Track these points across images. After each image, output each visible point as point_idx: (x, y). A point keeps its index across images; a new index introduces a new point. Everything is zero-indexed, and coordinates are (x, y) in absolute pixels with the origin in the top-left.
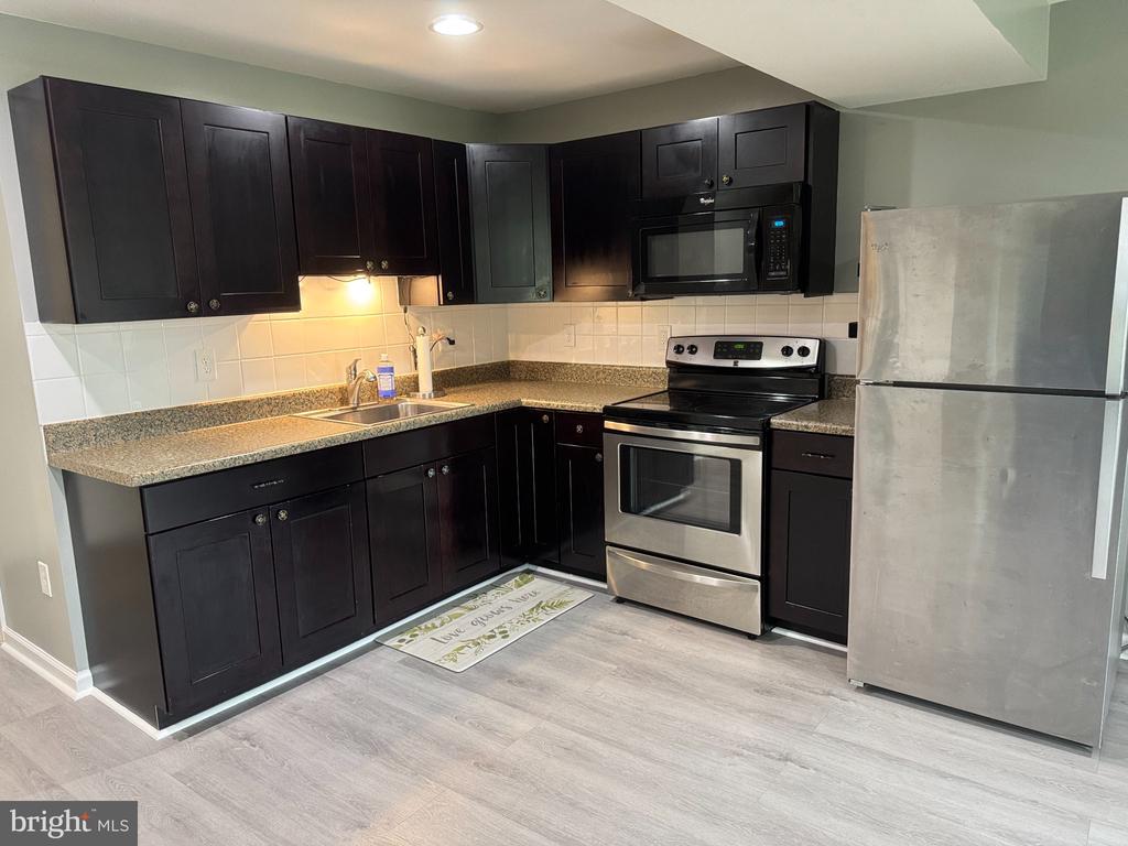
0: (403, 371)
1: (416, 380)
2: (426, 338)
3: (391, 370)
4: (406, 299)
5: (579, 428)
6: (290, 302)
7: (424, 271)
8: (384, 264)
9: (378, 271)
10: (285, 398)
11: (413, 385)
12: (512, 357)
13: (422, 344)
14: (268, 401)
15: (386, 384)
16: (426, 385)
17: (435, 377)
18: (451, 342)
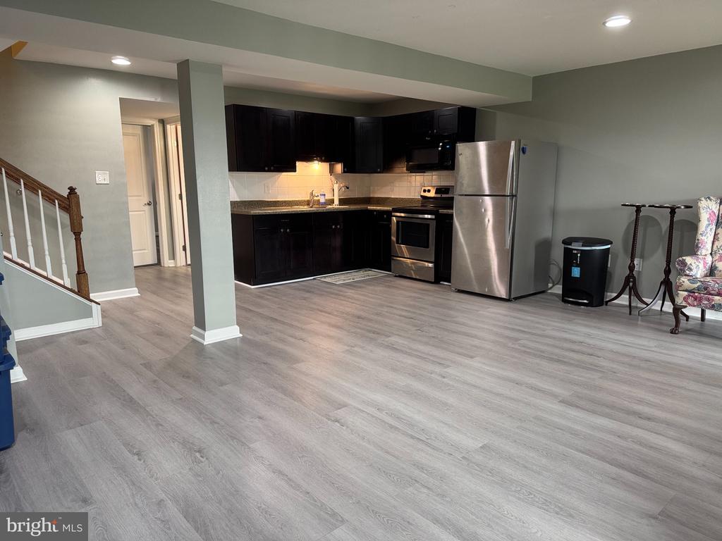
0: (329, 197)
1: (333, 200)
2: (337, 185)
3: (325, 195)
4: (332, 171)
5: (385, 216)
6: (293, 169)
7: (338, 161)
8: (323, 158)
9: (322, 161)
10: (290, 201)
11: (332, 201)
12: (371, 196)
13: (336, 187)
14: (285, 202)
15: (322, 200)
16: (336, 202)
17: (340, 200)
18: (348, 188)
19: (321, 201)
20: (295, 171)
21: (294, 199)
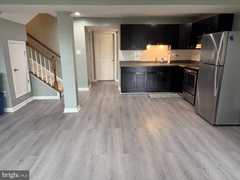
0: (165, 60)
3: (163, 59)
4: (168, 49)
5: (183, 70)
6: (145, 48)
10: (147, 61)
11: (167, 62)
12: (191, 60)
13: (169, 56)
16: (169, 62)
17: (171, 61)
18: (178, 56)
19: (161, 62)
20: (146, 50)
21: (149, 61)
